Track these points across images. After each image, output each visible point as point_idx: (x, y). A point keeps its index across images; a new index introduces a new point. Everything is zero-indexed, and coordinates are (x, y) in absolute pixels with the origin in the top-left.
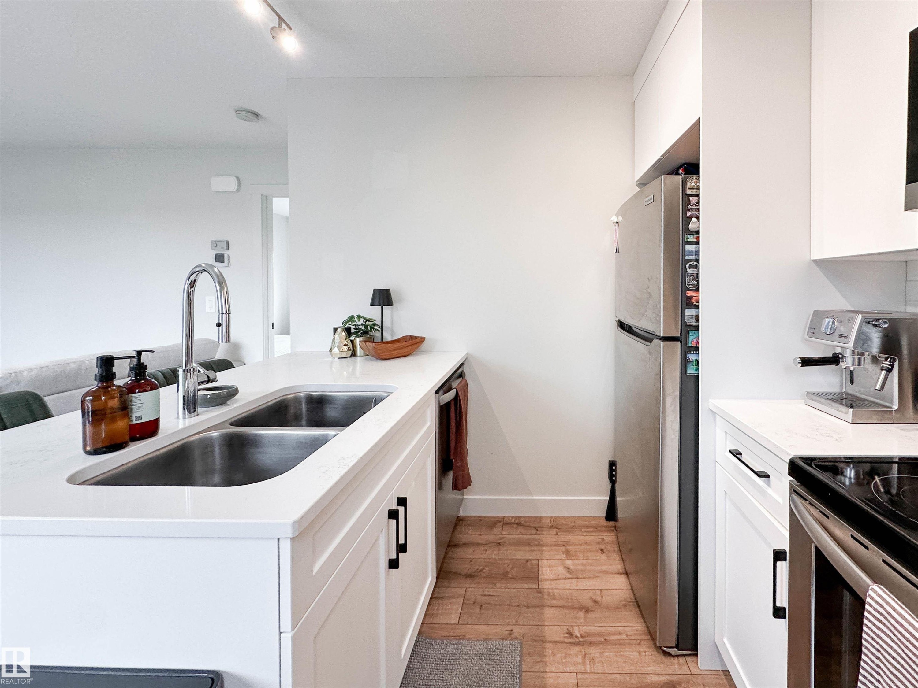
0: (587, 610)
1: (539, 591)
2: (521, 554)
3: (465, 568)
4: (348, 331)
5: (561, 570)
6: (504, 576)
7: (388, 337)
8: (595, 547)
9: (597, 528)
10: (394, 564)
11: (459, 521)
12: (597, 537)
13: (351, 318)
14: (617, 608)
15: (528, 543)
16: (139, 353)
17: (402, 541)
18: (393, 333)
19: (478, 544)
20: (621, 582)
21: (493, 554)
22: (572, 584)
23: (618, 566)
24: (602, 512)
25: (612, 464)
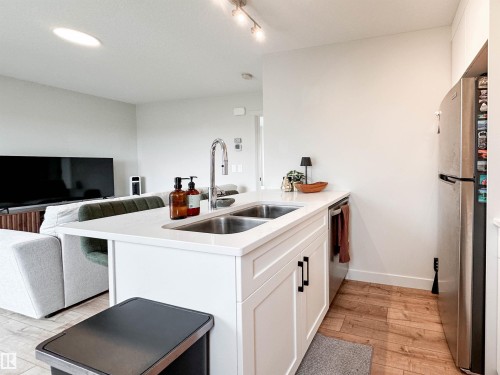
0: (414, 339)
1: (386, 324)
2: (379, 303)
3: (347, 305)
4: (290, 179)
5: (401, 315)
6: (368, 313)
7: (309, 182)
8: (424, 306)
9: (425, 296)
10: (301, 289)
11: (344, 282)
12: (426, 302)
13: (291, 172)
14: (433, 341)
15: (383, 298)
16: (192, 178)
17: (305, 279)
18: (312, 180)
19: (355, 295)
20: (438, 328)
21: (362, 301)
22: (407, 323)
23: (437, 319)
24: (429, 288)
25: (436, 260)
